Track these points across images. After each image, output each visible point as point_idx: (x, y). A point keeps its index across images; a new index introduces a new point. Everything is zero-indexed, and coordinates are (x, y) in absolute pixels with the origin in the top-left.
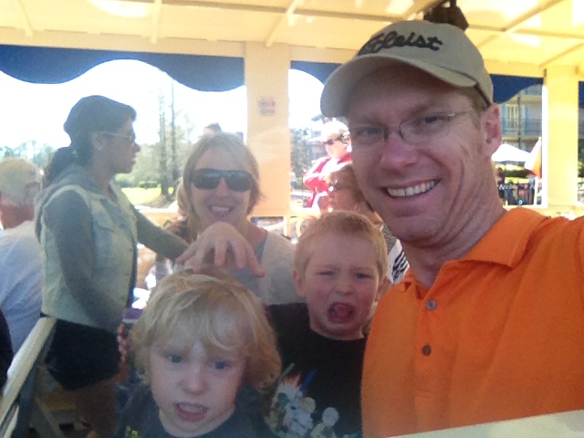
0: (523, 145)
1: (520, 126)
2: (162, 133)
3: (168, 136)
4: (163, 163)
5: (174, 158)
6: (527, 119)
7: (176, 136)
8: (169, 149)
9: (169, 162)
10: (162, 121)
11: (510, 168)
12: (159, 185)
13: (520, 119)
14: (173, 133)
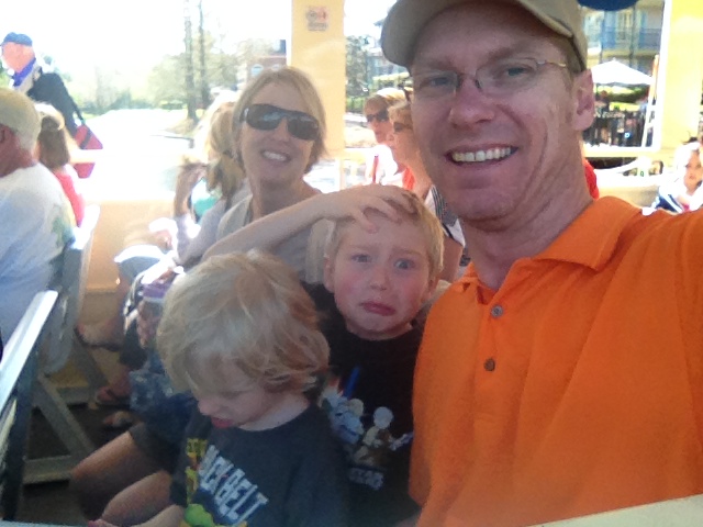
0: (636, 62)
1: (633, 38)
2: (188, 40)
3: (196, 44)
4: (190, 79)
5: (203, 72)
6: (642, 29)
7: (206, 44)
8: (196, 61)
9: (197, 77)
10: (188, 25)
11: (617, 91)
12: (185, 106)
13: (633, 28)
14: (202, 41)
